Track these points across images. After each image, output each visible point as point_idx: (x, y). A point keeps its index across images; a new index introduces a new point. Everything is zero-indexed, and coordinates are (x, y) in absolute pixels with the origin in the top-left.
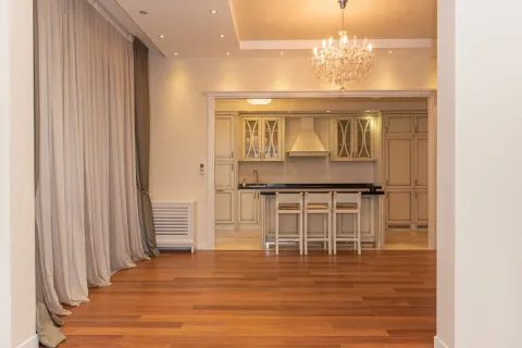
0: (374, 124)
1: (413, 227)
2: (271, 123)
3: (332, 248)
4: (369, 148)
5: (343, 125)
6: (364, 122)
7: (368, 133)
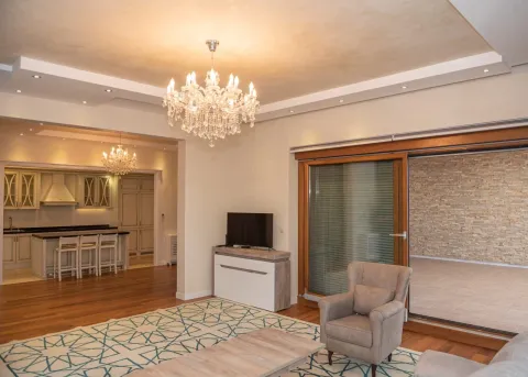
0: (112, 182)
1: (138, 254)
2: (28, 177)
3: (98, 272)
4: (107, 198)
5: (89, 181)
6: (104, 180)
7: (107, 188)
